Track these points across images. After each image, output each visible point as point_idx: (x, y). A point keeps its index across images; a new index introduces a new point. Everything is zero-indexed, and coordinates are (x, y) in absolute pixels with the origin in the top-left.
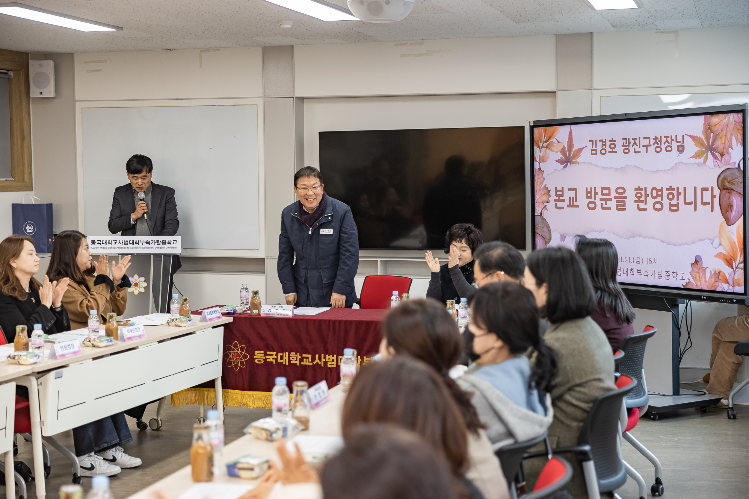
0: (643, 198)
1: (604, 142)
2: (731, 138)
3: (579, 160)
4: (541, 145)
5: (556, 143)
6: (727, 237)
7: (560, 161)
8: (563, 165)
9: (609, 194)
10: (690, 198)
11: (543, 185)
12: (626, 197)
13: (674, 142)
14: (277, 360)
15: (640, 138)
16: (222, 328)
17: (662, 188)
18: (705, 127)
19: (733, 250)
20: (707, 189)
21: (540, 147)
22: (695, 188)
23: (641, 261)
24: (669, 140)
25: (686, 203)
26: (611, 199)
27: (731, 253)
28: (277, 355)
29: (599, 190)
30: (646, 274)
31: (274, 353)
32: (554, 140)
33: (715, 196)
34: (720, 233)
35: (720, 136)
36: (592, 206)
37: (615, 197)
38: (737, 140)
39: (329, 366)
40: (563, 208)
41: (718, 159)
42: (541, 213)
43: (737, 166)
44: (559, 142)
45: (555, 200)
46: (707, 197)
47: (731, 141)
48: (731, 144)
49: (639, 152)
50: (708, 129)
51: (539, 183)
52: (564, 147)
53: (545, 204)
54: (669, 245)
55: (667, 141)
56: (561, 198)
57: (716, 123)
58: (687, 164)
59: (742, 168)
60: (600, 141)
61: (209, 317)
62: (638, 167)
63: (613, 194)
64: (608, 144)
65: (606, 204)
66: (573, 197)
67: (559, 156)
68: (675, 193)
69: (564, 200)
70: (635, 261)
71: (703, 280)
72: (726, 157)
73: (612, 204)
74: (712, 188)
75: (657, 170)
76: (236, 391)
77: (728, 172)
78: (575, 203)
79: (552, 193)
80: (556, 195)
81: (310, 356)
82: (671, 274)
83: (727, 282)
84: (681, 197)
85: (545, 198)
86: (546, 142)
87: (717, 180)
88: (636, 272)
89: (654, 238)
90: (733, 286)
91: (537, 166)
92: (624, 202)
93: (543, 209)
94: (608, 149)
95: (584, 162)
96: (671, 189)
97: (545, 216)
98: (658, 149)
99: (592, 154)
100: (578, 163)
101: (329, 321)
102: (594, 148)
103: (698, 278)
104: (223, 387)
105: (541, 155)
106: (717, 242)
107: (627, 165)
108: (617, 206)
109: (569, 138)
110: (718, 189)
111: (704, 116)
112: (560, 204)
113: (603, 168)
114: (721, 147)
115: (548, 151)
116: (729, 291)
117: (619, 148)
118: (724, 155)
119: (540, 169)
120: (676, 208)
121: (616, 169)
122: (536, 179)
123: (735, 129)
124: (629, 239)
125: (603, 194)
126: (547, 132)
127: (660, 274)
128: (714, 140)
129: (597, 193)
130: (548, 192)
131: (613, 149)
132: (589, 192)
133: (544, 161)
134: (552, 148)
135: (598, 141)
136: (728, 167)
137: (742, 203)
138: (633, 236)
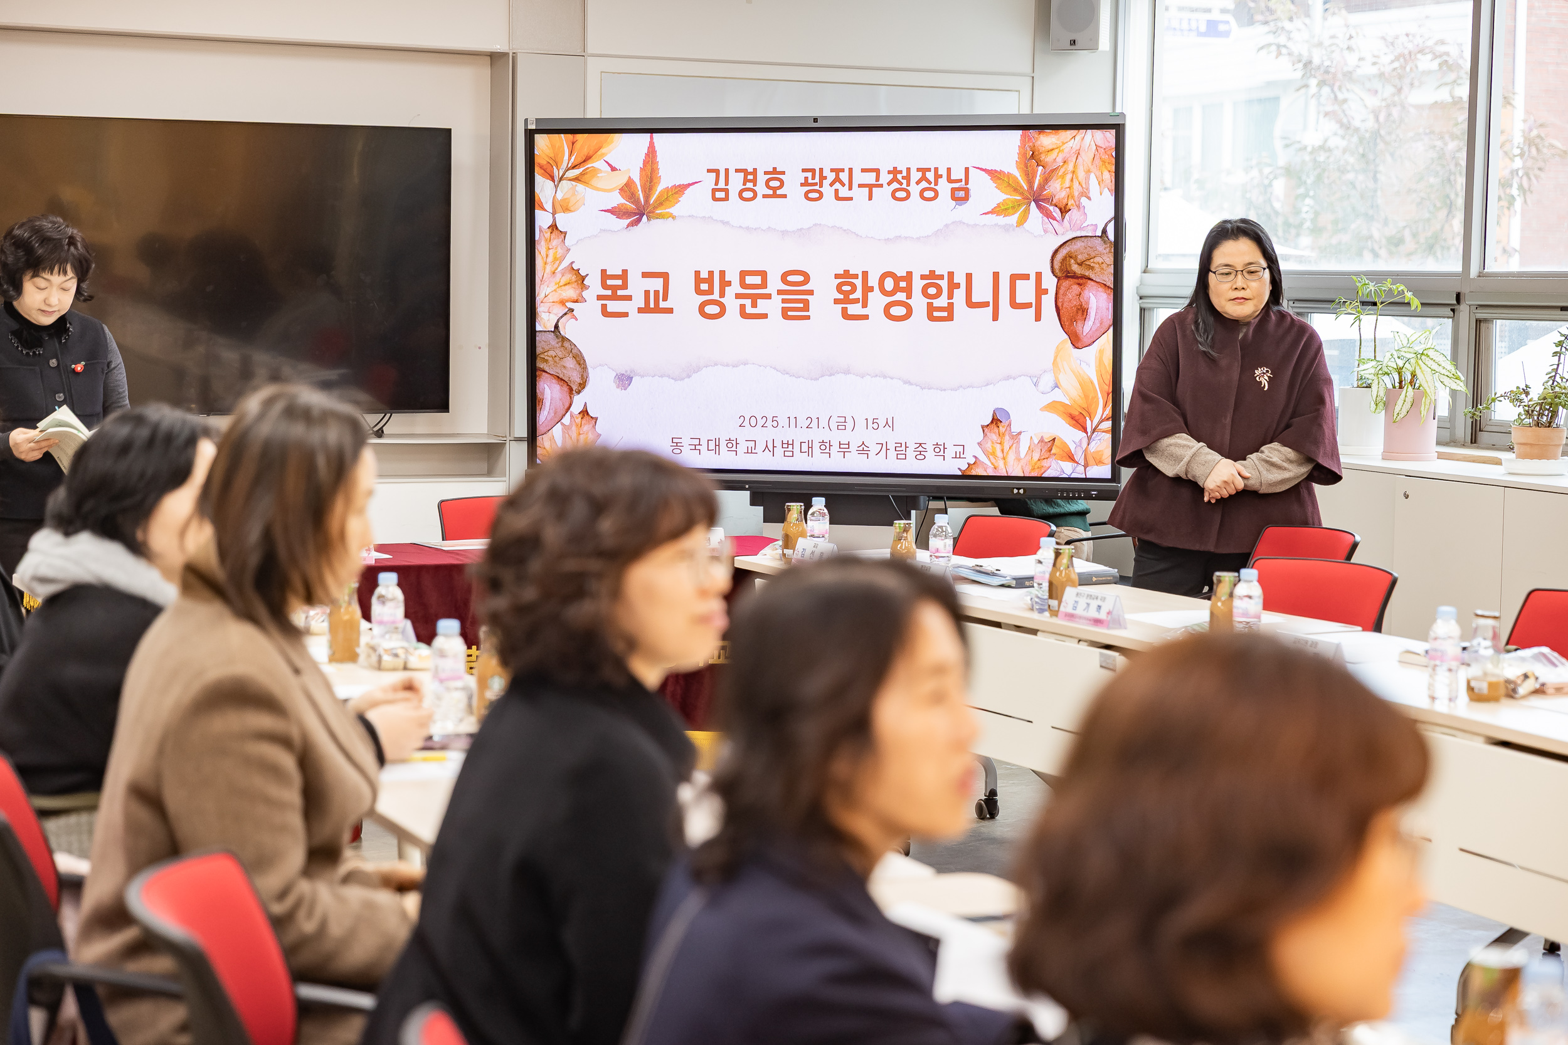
0: (858, 294)
1: (749, 176)
2: (1087, 179)
3: (674, 210)
4: (557, 173)
5: (606, 172)
6: (1073, 371)
7: (616, 212)
8: (628, 221)
9: (764, 285)
10: (983, 293)
11: (565, 264)
12: (811, 293)
13: (943, 181)
15: (851, 170)
17: (910, 274)
18: (1022, 154)
19: (1086, 396)
20: (1026, 277)
21: (556, 179)
22: (996, 275)
23: (850, 425)
24: (930, 176)
25: (970, 304)
27: (1082, 402)
29: (733, 276)
30: (863, 450)
32: (599, 164)
33: (1046, 292)
34: (1055, 363)
35: (1060, 174)
36: (712, 309)
37: (780, 292)
38: (1100, 182)
40: (625, 315)
41: (1054, 219)
42: (556, 327)
43: (1099, 233)
44: (613, 169)
45: (600, 298)
46: (1026, 292)
47: (1087, 183)
48: (1088, 189)
49: (851, 199)
50: (1031, 158)
51: (550, 259)
52: (629, 184)
53: (570, 305)
54: (926, 391)
56: (620, 293)
57: (1051, 147)
58: (976, 225)
59: (1111, 237)
60: (737, 171)
62: (845, 230)
63: (775, 284)
64: (762, 179)
65: (754, 305)
67: (617, 200)
68: (944, 284)
69: (629, 298)
70: (834, 426)
71: (1011, 457)
72: (1074, 214)
73: (773, 306)
74: (1039, 275)
75: (898, 237)
77: (1079, 245)
78: (662, 305)
79: (593, 281)
80: (605, 286)
82: (930, 447)
83: (1071, 458)
84: (960, 295)
85: (570, 292)
86: (573, 167)
87: (1050, 258)
88: (835, 449)
89: (885, 377)
90: (1086, 466)
91: (543, 220)
92: (806, 303)
93: (562, 317)
94: (761, 189)
95: (689, 216)
97: (569, 329)
98: (900, 194)
99: (715, 199)
100: (674, 218)
102: (722, 185)
103: (999, 454)
105: (560, 197)
106: (1047, 380)
107: (815, 225)
108: (785, 309)
109: (645, 163)
110: (1054, 277)
111: (1020, 132)
112: (613, 306)
113: (748, 228)
114: (1063, 194)
115: (580, 187)
116: (1074, 476)
117: (793, 188)
118: (1070, 210)
119: (554, 227)
120: (945, 314)
121: (784, 233)
122: (541, 249)
123: (1097, 161)
124: (817, 379)
125: (743, 285)
126: (578, 145)
127: (901, 450)
128: (1046, 180)
129: (729, 284)
130: (580, 280)
131: (775, 189)
132: (704, 281)
133: (566, 209)
134: (594, 182)
135: (732, 173)
136: (1078, 234)
137: (1111, 305)
138: (830, 372)
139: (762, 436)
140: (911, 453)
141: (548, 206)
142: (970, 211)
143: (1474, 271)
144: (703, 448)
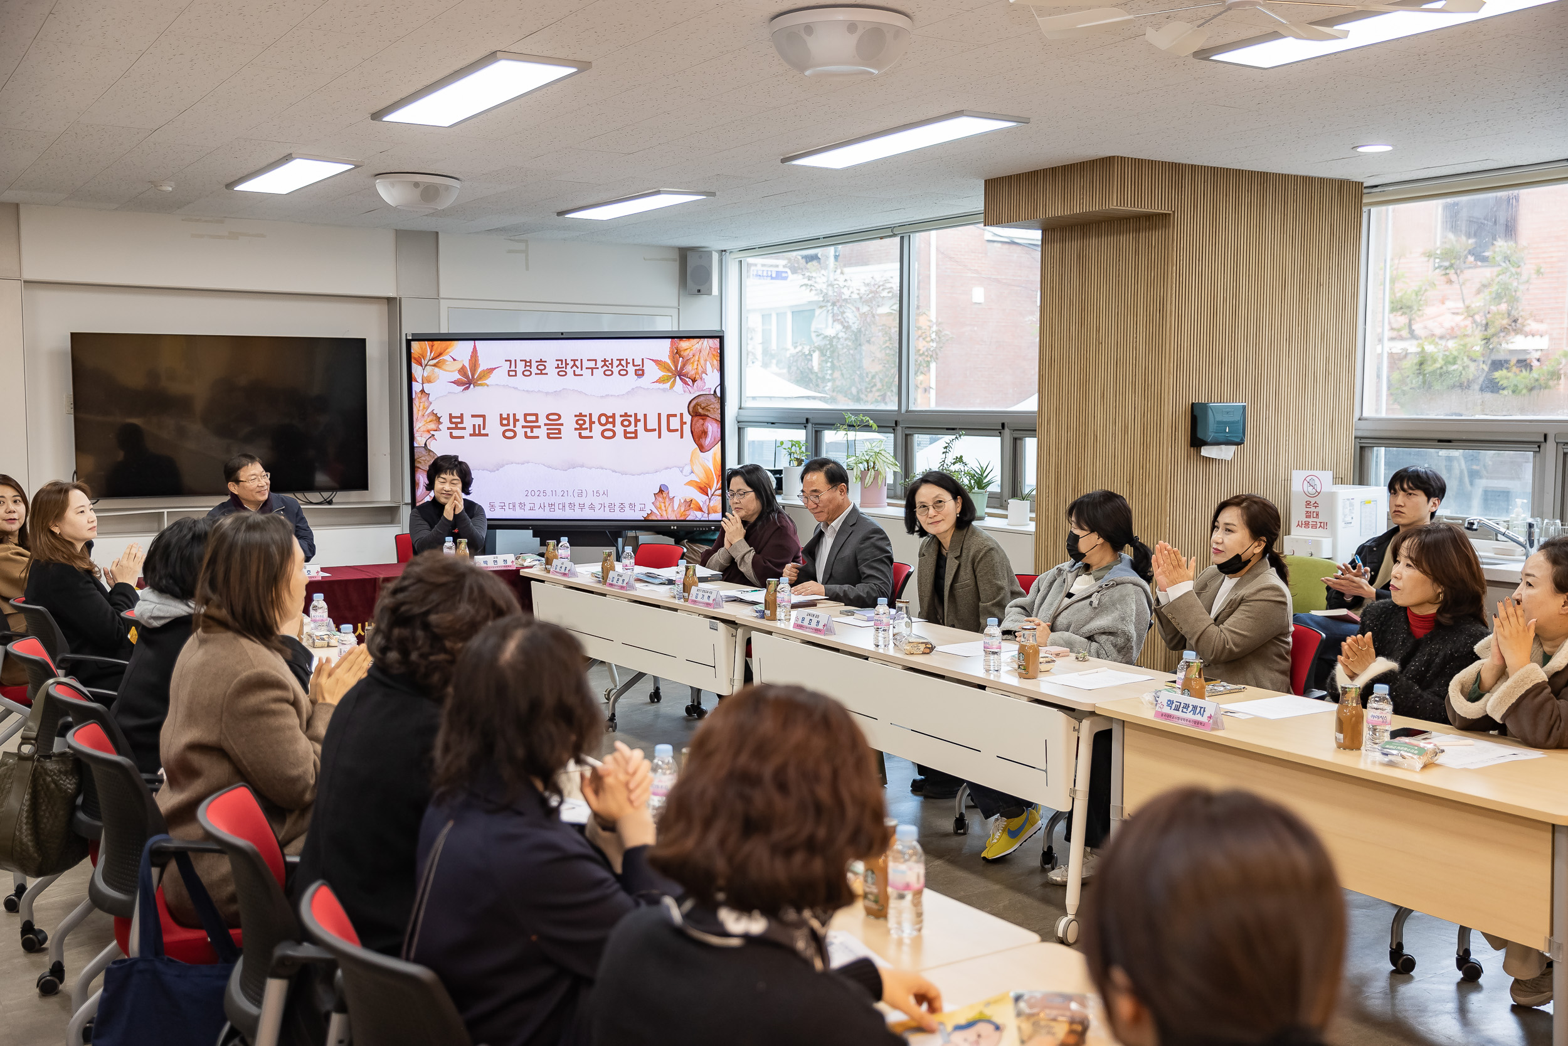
0: (587, 425)
1: (528, 363)
2: (706, 364)
3: (488, 382)
4: (424, 362)
5: (450, 361)
6: (701, 464)
7: (457, 383)
8: (463, 388)
9: (537, 421)
10: (652, 423)
11: (429, 411)
12: (562, 425)
13: (630, 365)
15: (581, 360)
17: (614, 414)
18: (671, 352)
19: (708, 477)
20: (675, 416)
21: (424, 365)
22: (659, 415)
23: (584, 494)
24: (624, 363)
25: (646, 430)
26: (539, 427)
27: (705, 480)
29: (520, 417)
30: (592, 507)
32: (446, 357)
33: (685, 423)
34: (691, 460)
35: (691, 362)
36: (509, 434)
37: (545, 425)
38: (712, 366)
40: (463, 437)
41: (689, 385)
42: (425, 444)
43: (712, 393)
44: (454, 360)
45: (448, 428)
46: (675, 423)
47: (706, 367)
48: (706, 369)
49: (582, 375)
50: (676, 353)
51: (421, 408)
52: (464, 366)
53: (432, 432)
54: (624, 476)
55: (620, 364)
56: (459, 426)
57: (686, 348)
58: (648, 389)
59: (719, 394)
60: (521, 361)
62: (579, 392)
63: (542, 420)
64: (534, 365)
65: (532, 432)
66: (479, 425)
67: (457, 376)
68: (632, 419)
69: (464, 428)
70: (576, 495)
71: (670, 510)
72: (698, 383)
73: (542, 432)
74: (682, 415)
75: (607, 395)
77: (702, 398)
78: (483, 432)
79: (445, 420)
80: (451, 422)
82: (627, 506)
83: (700, 510)
84: (641, 425)
85: (432, 426)
86: (432, 359)
87: (687, 405)
88: (577, 506)
89: (602, 469)
90: (708, 514)
91: (417, 387)
92: (559, 430)
93: (428, 438)
94: (534, 370)
95: (496, 385)
96: (626, 415)
97: (432, 446)
99: (509, 375)
100: (488, 386)
102: (513, 368)
103: (663, 508)
105: (425, 375)
106: (687, 469)
107: (563, 389)
108: (548, 434)
109: (472, 357)
110: (690, 416)
111: (670, 340)
112: (456, 433)
113: (527, 391)
114: (693, 372)
115: (436, 369)
116: (702, 519)
117: (551, 369)
118: (697, 381)
119: (423, 391)
120: (633, 435)
121: (547, 393)
122: (416, 403)
123: (711, 355)
124: (566, 470)
125: (526, 421)
126: (435, 347)
127: (612, 506)
128: (684, 365)
129: (518, 420)
130: (438, 419)
131: (541, 370)
132: (505, 419)
133: (429, 382)
134: (444, 367)
135: (518, 362)
136: (702, 393)
137: (719, 430)
138: (573, 466)
139: (538, 501)
140: (617, 509)
141: (420, 380)
142: (644, 381)
143: (903, 409)
144: (506, 508)
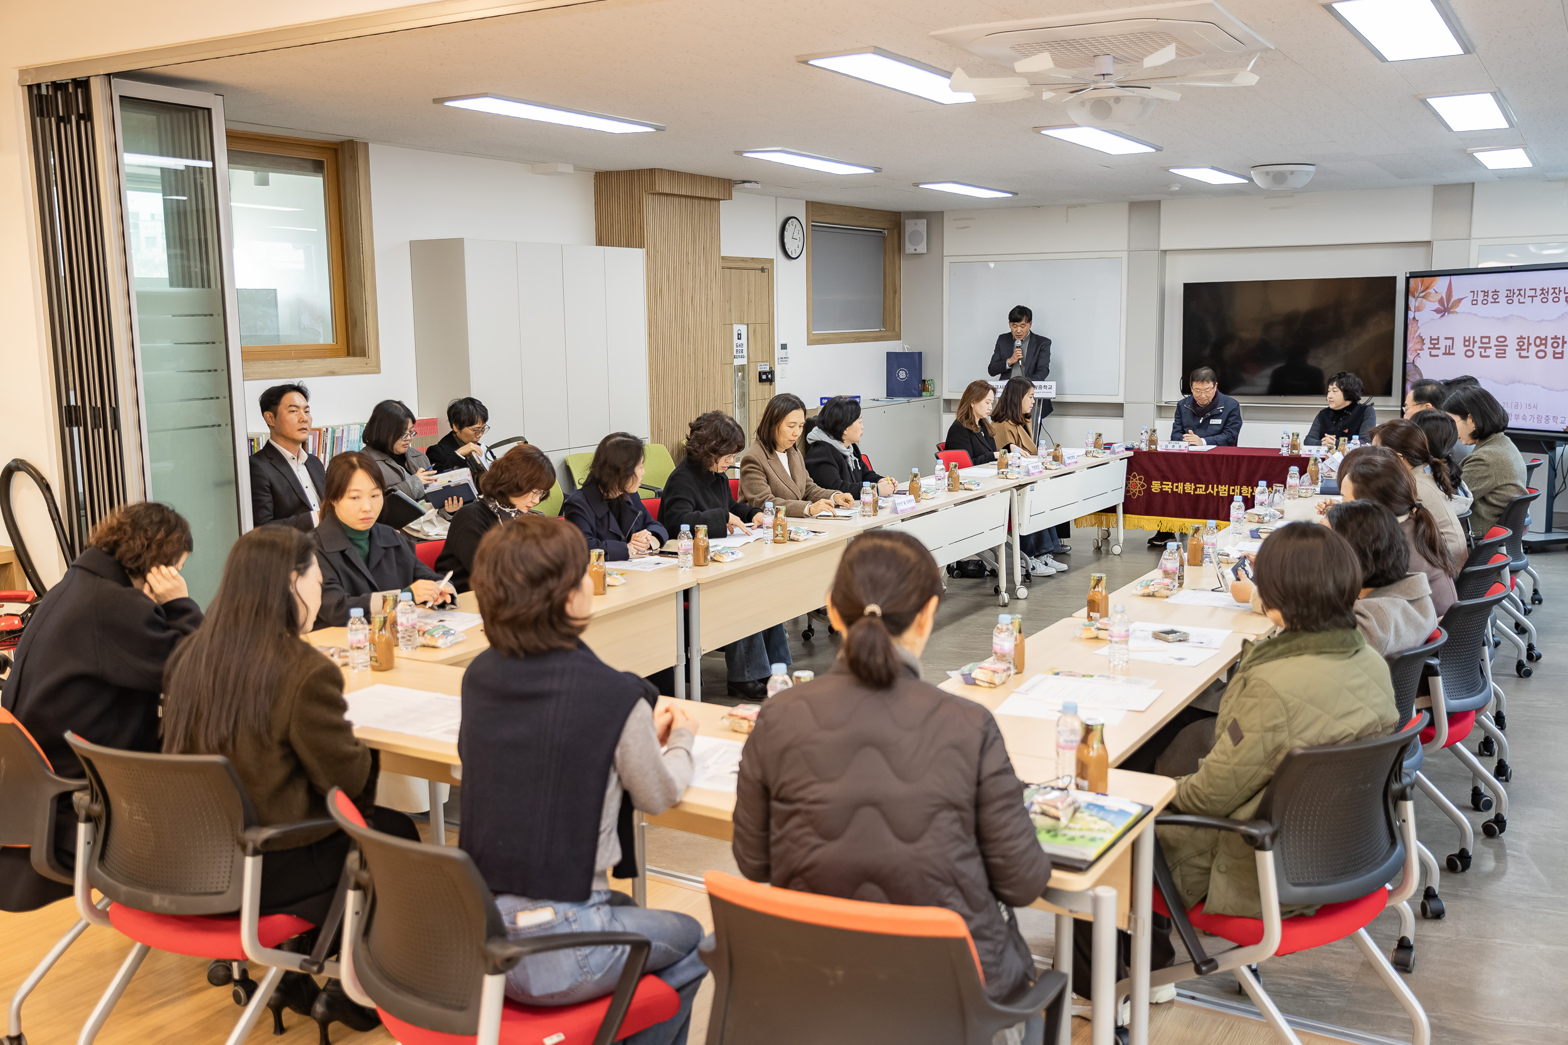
0: (1525, 347)
1: (1486, 293)
3: (1456, 310)
4: (1416, 295)
5: (1434, 294)
7: (1437, 311)
8: (1440, 315)
9: (1489, 343)
11: (1417, 334)
12: (1507, 346)
13: (1562, 293)
14: (1172, 489)
15: (1525, 289)
16: (1126, 460)
17: (1546, 337)
21: (1416, 297)
24: (1557, 291)
26: (1490, 348)
28: (1173, 485)
29: (1478, 339)
30: (1524, 418)
31: (1170, 483)
32: (1431, 290)
36: (1469, 353)
37: (1495, 346)
39: (1221, 495)
40: (1438, 356)
42: (1414, 364)
44: (1436, 292)
45: (1429, 348)
49: (1524, 302)
51: (1412, 332)
52: (1442, 298)
53: (1418, 352)
54: (1550, 391)
55: (1554, 292)
56: (1436, 346)
60: (1482, 291)
61: (1117, 450)
62: (1521, 317)
63: (1493, 342)
64: (1491, 294)
65: (1485, 352)
66: (1449, 346)
67: (1437, 306)
68: (1560, 341)
69: (1439, 348)
70: (1513, 407)
73: (1492, 352)
75: (1542, 320)
76: (1134, 516)
78: (1451, 351)
79: (1427, 341)
80: (1431, 344)
81: (1204, 486)
82: (1551, 418)
85: (1418, 346)
86: (1422, 292)
89: (1534, 385)
91: (1411, 315)
92: (1505, 350)
93: (1415, 357)
94: (1490, 299)
95: (1463, 312)
96: (1556, 337)
97: (1417, 364)
98: (1545, 300)
99: (1473, 304)
100: (1457, 313)
101: (1223, 456)
102: (1475, 298)
104: (1125, 512)
105: (1417, 305)
107: (1510, 315)
108: (1497, 354)
109: (1448, 289)
112: (1434, 352)
113: (1484, 317)
115: (1424, 300)
117: (1502, 299)
119: (1414, 318)
120: (1560, 356)
121: (1498, 319)
122: (1410, 327)
124: (1507, 385)
125: (1482, 343)
126: (1424, 283)
127: (1539, 418)
129: (1476, 342)
130: (1422, 340)
131: (1495, 299)
132: (1467, 341)
133: (1419, 311)
134: (1429, 298)
135: (1479, 292)
138: (1513, 382)
140: (1543, 421)
